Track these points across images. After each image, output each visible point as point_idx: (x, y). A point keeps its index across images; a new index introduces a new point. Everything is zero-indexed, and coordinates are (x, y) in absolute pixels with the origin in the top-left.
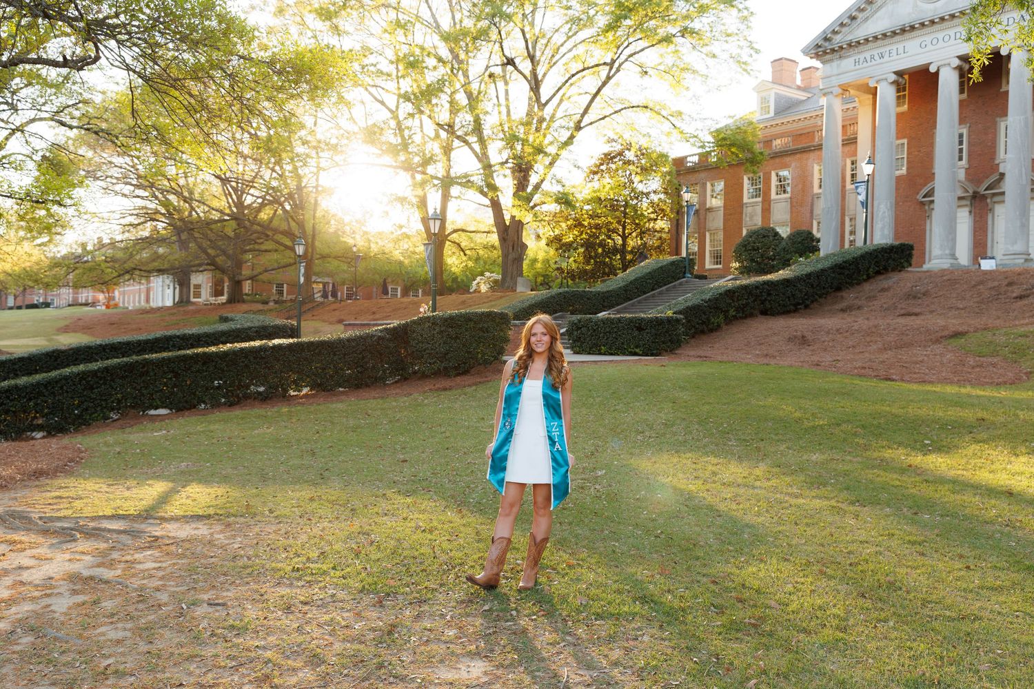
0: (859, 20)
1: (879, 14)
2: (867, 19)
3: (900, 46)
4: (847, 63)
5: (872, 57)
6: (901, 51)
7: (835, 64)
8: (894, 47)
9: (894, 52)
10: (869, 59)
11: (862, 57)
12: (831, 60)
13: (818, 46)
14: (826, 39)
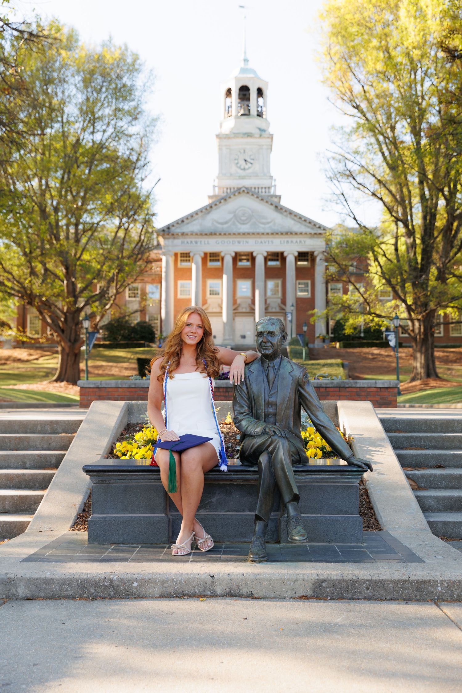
0: (185, 223)
1: (195, 222)
2: (188, 223)
3: (206, 240)
4: (178, 242)
5: (191, 242)
6: (206, 242)
7: (171, 241)
8: (203, 240)
9: (203, 242)
10: (189, 242)
11: (186, 240)
12: (169, 238)
13: (164, 231)
14: (169, 228)
